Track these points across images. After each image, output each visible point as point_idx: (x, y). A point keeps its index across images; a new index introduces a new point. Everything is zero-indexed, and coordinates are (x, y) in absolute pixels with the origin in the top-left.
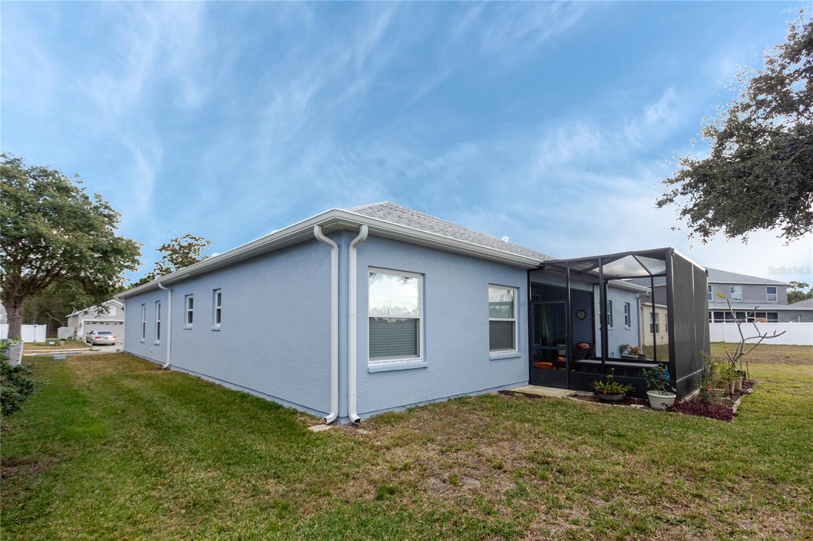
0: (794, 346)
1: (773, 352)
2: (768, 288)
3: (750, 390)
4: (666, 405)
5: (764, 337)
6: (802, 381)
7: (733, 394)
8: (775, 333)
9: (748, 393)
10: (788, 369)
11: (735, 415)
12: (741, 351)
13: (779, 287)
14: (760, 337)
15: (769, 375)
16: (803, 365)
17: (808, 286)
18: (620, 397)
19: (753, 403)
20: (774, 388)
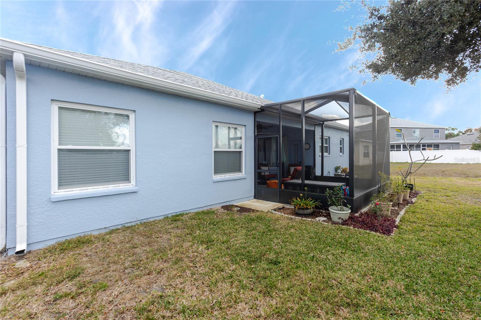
0: (448, 164)
1: (435, 168)
2: (435, 130)
3: (414, 200)
4: (342, 219)
5: (427, 160)
6: (452, 190)
7: (401, 204)
8: (435, 156)
9: (412, 203)
10: (443, 180)
11: (397, 227)
12: (410, 171)
13: (441, 129)
14: (424, 160)
15: (430, 186)
16: (452, 177)
17: (457, 129)
18: (309, 211)
19: (414, 212)
20: (432, 197)
